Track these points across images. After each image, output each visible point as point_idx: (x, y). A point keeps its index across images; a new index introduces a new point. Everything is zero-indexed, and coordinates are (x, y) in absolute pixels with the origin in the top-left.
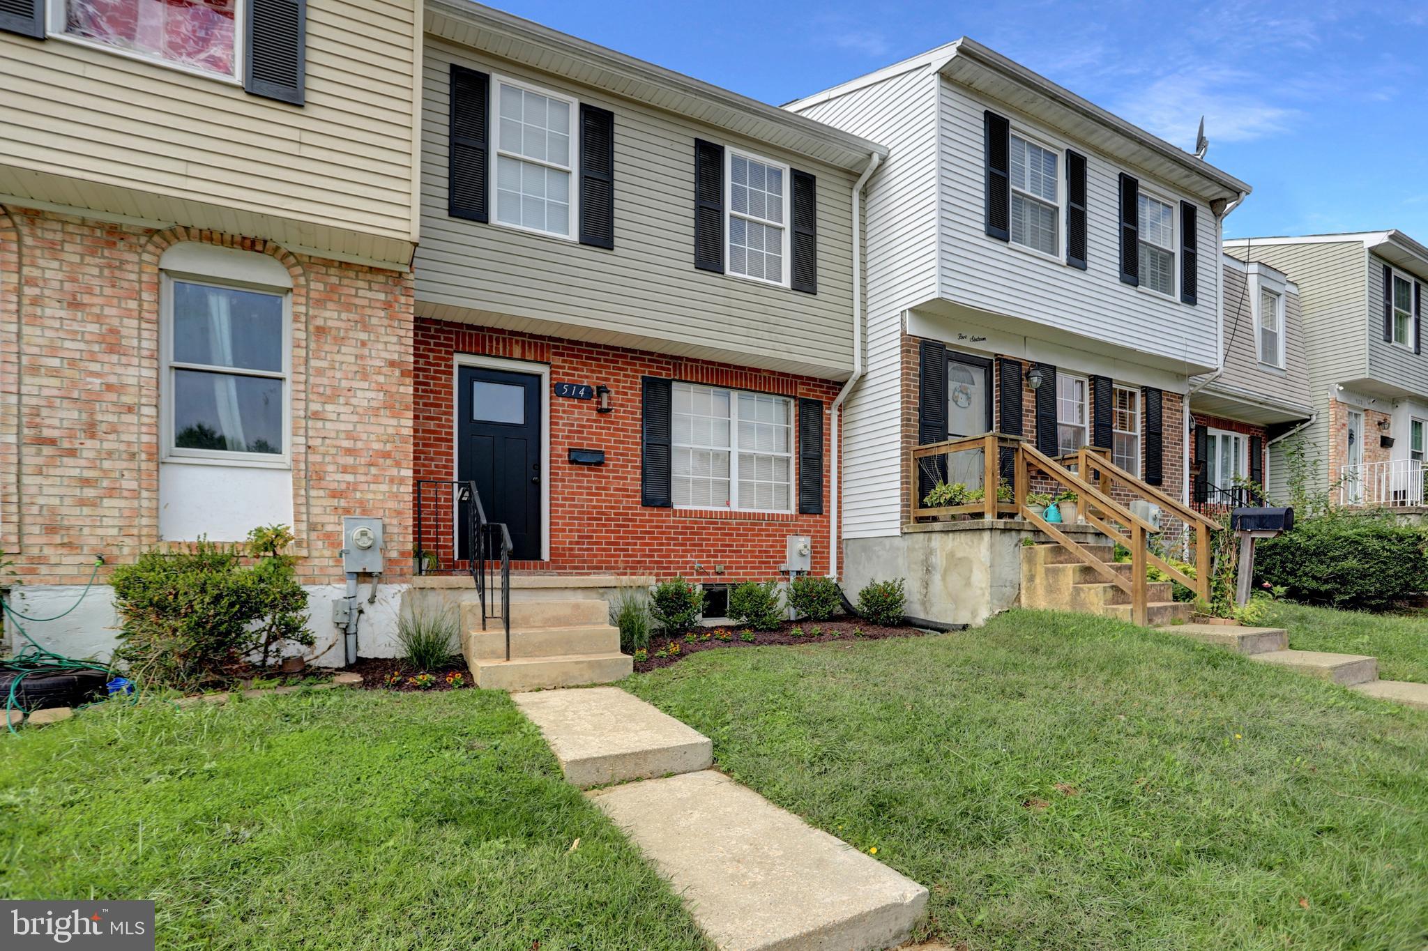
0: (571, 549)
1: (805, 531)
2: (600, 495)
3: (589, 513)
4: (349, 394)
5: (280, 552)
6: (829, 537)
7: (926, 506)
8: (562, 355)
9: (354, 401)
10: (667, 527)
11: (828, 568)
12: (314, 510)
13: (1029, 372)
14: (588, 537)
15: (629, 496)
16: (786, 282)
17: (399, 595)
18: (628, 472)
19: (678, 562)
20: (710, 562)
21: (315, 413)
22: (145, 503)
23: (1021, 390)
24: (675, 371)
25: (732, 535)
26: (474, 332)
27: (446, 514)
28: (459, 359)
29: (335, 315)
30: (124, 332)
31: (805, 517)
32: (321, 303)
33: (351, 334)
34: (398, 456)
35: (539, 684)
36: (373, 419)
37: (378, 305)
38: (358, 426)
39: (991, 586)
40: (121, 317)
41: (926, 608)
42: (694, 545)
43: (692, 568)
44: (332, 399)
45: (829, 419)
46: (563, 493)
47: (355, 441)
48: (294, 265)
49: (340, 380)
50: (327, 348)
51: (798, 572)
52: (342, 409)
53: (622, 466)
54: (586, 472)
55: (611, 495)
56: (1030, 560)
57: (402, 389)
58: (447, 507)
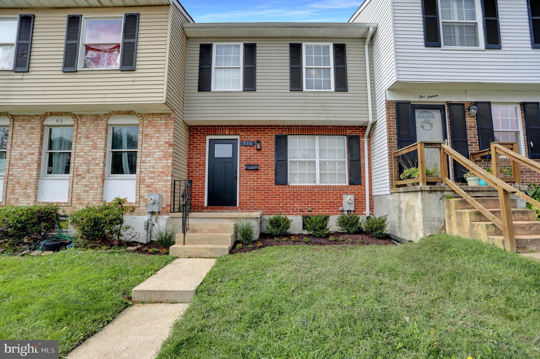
0: (246, 202)
1: (352, 193)
2: (258, 181)
3: (253, 188)
4: (153, 154)
5: (123, 205)
6: (365, 195)
7: (400, 180)
8: (244, 131)
9: (154, 156)
10: (286, 193)
11: (365, 209)
12: (142, 192)
13: (470, 108)
14: (253, 197)
15: (269, 181)
16: (333, 89)
17: (165, 219)
18: (269, 172)
19: (291, 207)
20: (305, 207)
21: (143, 161)
22: (99, 191)
23: (465, 117)
24: (289, 131)
25: (316, 195)
26: (212, 128)
27: (202, 190)
28: (208, 138)
29: (150, 130)
30: (98, 143)
31: (352, 186)
32: (146, 127)
33: (155, 135)
34: (167, 173)
35: (190, 255)
36: (160, 161)
37: (163, 125)
38: (155, 164)
39: (423, 221)
40: (97, 139)
41: (400, 230)
42: (298, 200)
43: (297, 209)
44: (148, 156)
45: (364, 143)
46: (243, 181)
47: (154, 168)
48: (140, 117)
49: (151, 150)
50: (148, 140)
51: (348, 211)
52: (151, 159)
53: (267, 170)
54: (252, 173)
55: (262, 181)
56: (449, 207)
57: (169, 151)
58: (202, 188)
